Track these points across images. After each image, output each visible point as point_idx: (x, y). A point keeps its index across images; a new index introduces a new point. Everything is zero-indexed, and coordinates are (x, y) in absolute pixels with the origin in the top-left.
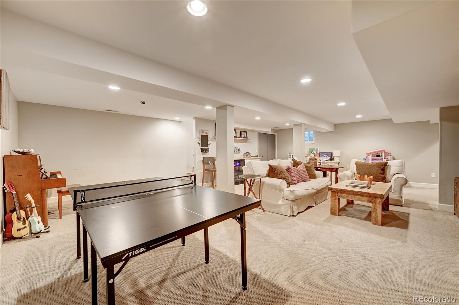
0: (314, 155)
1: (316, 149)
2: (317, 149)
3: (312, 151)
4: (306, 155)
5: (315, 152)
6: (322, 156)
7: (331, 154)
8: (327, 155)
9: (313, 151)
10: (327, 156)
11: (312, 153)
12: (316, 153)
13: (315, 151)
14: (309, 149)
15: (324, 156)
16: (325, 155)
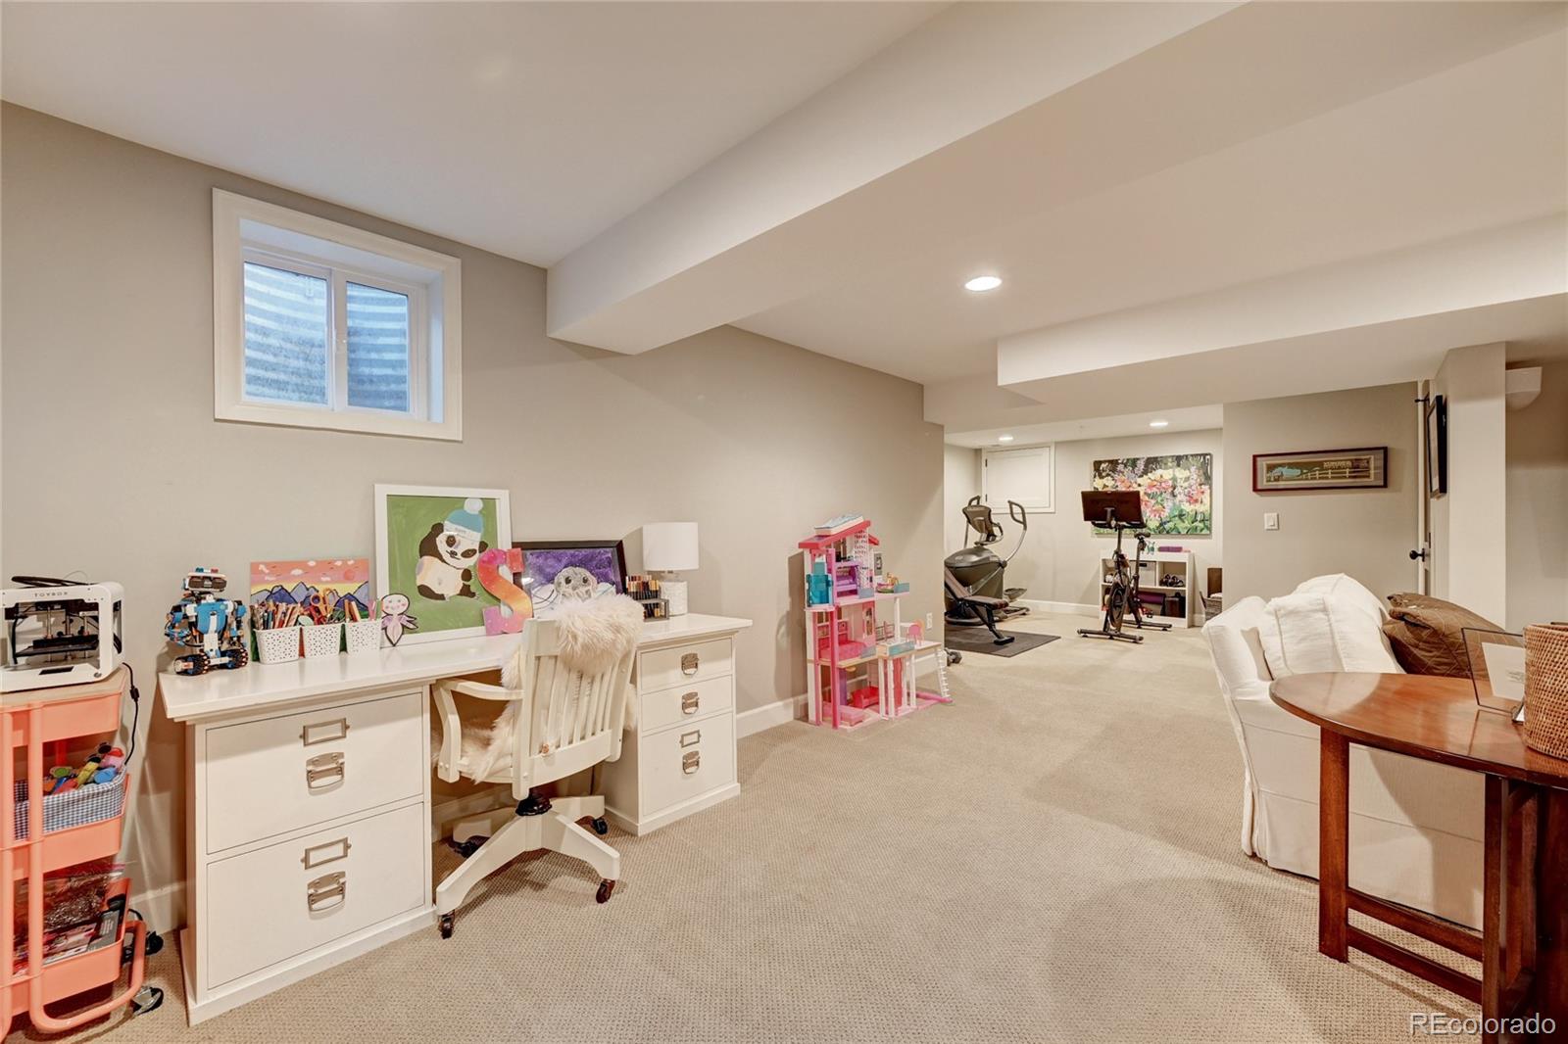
0: (467, 575)
1: (473, 507)
2: (489, 504)
3: (438, 528)
4: (348, 577)
5: (470, 539)
6: (550, 580)
7: (609, 553)
8: (582, 563)
9: (450, 529)
10: (583, 572)
11: (428, 548)
12: (483, 546)
13: (468, 522)
14: (394, 501)
15: (561, 578)
16: (571, 564)
